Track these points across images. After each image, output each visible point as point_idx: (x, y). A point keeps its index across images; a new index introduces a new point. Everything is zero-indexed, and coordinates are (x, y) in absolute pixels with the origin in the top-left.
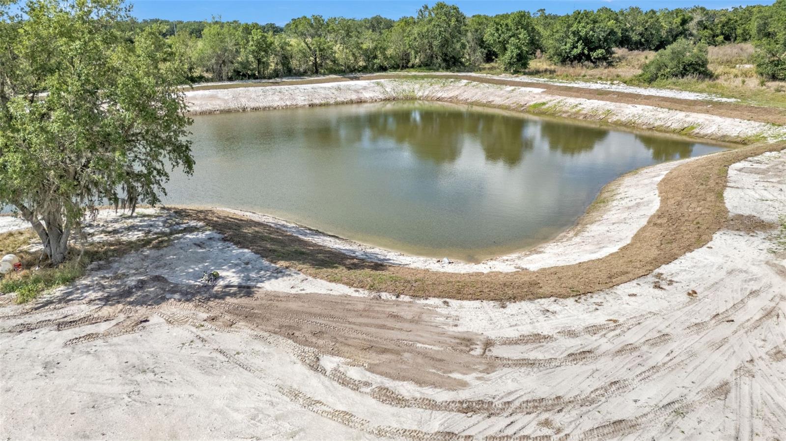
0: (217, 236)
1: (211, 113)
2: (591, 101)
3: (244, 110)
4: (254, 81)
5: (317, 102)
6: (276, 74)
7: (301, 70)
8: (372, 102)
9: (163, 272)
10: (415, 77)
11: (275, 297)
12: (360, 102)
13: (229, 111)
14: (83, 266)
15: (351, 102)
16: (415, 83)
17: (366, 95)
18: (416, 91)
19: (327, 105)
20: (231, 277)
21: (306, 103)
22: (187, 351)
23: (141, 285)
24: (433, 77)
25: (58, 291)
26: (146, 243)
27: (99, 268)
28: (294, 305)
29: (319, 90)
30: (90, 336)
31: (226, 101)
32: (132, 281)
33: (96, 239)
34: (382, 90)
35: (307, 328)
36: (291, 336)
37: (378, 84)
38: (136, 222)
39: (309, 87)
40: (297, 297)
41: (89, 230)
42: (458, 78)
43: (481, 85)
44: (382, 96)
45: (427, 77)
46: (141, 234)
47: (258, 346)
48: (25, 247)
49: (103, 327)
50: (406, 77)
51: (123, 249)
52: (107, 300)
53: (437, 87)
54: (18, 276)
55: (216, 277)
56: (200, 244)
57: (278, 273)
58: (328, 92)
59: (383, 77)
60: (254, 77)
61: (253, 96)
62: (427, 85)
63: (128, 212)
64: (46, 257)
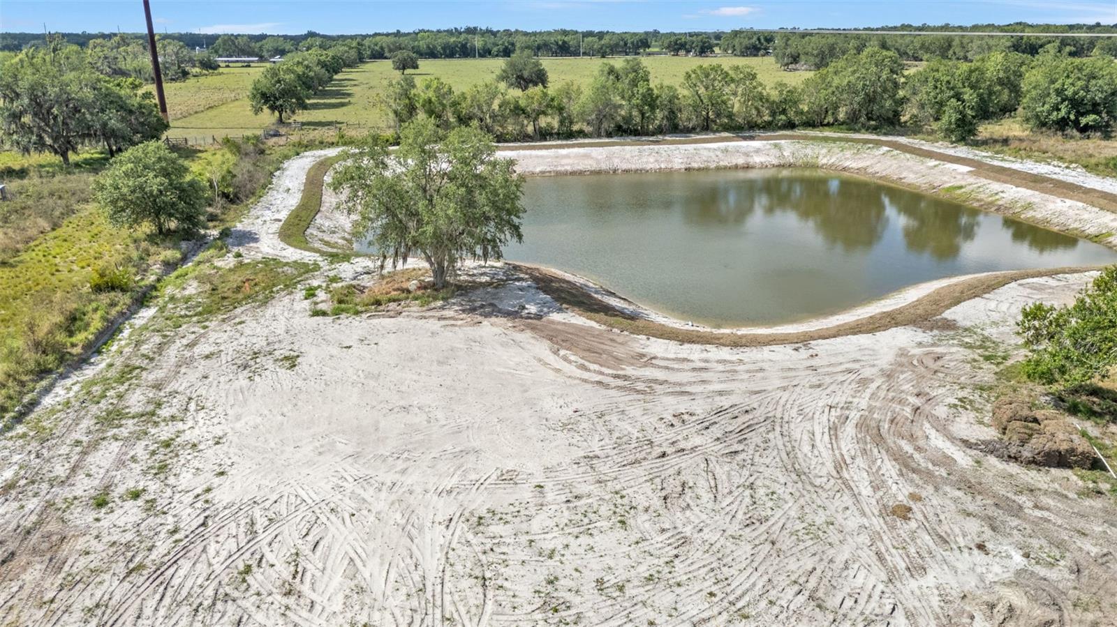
0: (534, 285)
1: (581, 173)
2: (1019, 189)
3: (615, 171)
4: (634, 138)
5: (695, 165)
6: (660, 131)
7: (691, 126)
8: (761, 168)
9: (496, 302)
10: (826, 139)
11: (553, 322)
12: (747, 167)
13: (599, 173)
14: (453, 292)
15: (736, 167)
16: (823, 147)
17: (757, 159)
18: (821, 157)
19: (707, 169)
20: (532, 309)
21: (683, 166)
22: (496, 337)
23: (482, 306)
24: (847, 140)
25: (439, 303)
26: (489, 284)
27: (461, 295)
28: (559, 327)
29: (702, 152)
30: (453, 325)
31: (598, 161)
32: (478, 304)
33: (462, 278)
34: (778, 154)
35: (560, 338)
36: (551, 340)
37: (776, 146)
38: (487, 270)
39: (690, 147)
40: (564, 324)
41: (459, 272)
42: (878, 144)
43: (902, 156)
44: (775, 162)
45: (840, 139)
46: (488, 279)
47: (533, 341)
48: (422, 278)
49: (460, 322)
50: (814, 138)
51: (475, 286)
52: (464, 311)
53: (848, 153)
54: (420, 293)
55: (524, 308)
56: (521, 289)
57: (560, 310)
58: (711, 154)
59: (785, 137)
60: (636, 133)
61: (628, 156)
62: (836, 150)
63: (482, 263)
64: (434, 284)
